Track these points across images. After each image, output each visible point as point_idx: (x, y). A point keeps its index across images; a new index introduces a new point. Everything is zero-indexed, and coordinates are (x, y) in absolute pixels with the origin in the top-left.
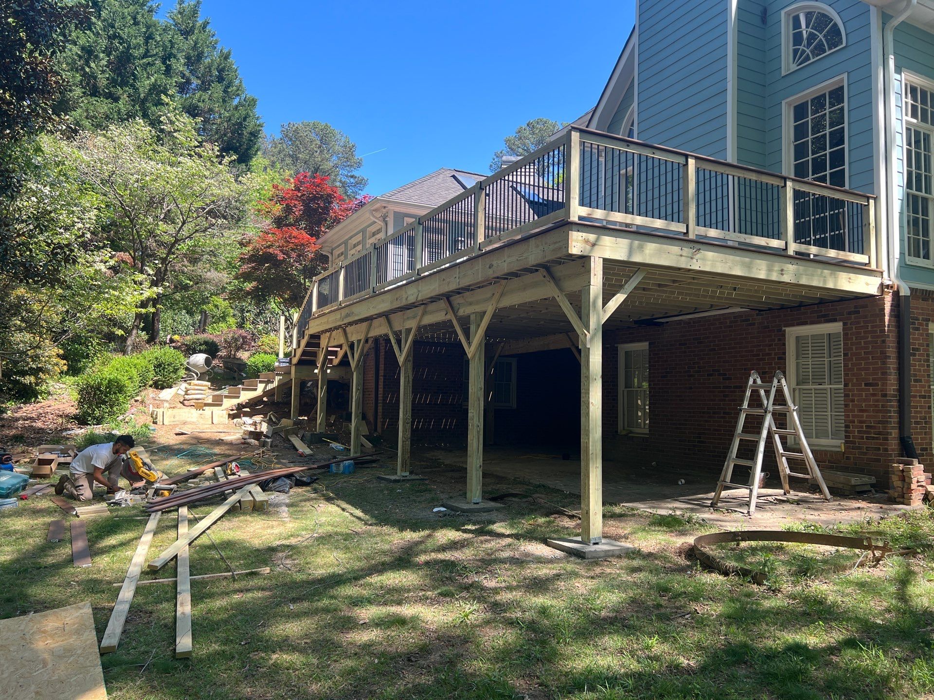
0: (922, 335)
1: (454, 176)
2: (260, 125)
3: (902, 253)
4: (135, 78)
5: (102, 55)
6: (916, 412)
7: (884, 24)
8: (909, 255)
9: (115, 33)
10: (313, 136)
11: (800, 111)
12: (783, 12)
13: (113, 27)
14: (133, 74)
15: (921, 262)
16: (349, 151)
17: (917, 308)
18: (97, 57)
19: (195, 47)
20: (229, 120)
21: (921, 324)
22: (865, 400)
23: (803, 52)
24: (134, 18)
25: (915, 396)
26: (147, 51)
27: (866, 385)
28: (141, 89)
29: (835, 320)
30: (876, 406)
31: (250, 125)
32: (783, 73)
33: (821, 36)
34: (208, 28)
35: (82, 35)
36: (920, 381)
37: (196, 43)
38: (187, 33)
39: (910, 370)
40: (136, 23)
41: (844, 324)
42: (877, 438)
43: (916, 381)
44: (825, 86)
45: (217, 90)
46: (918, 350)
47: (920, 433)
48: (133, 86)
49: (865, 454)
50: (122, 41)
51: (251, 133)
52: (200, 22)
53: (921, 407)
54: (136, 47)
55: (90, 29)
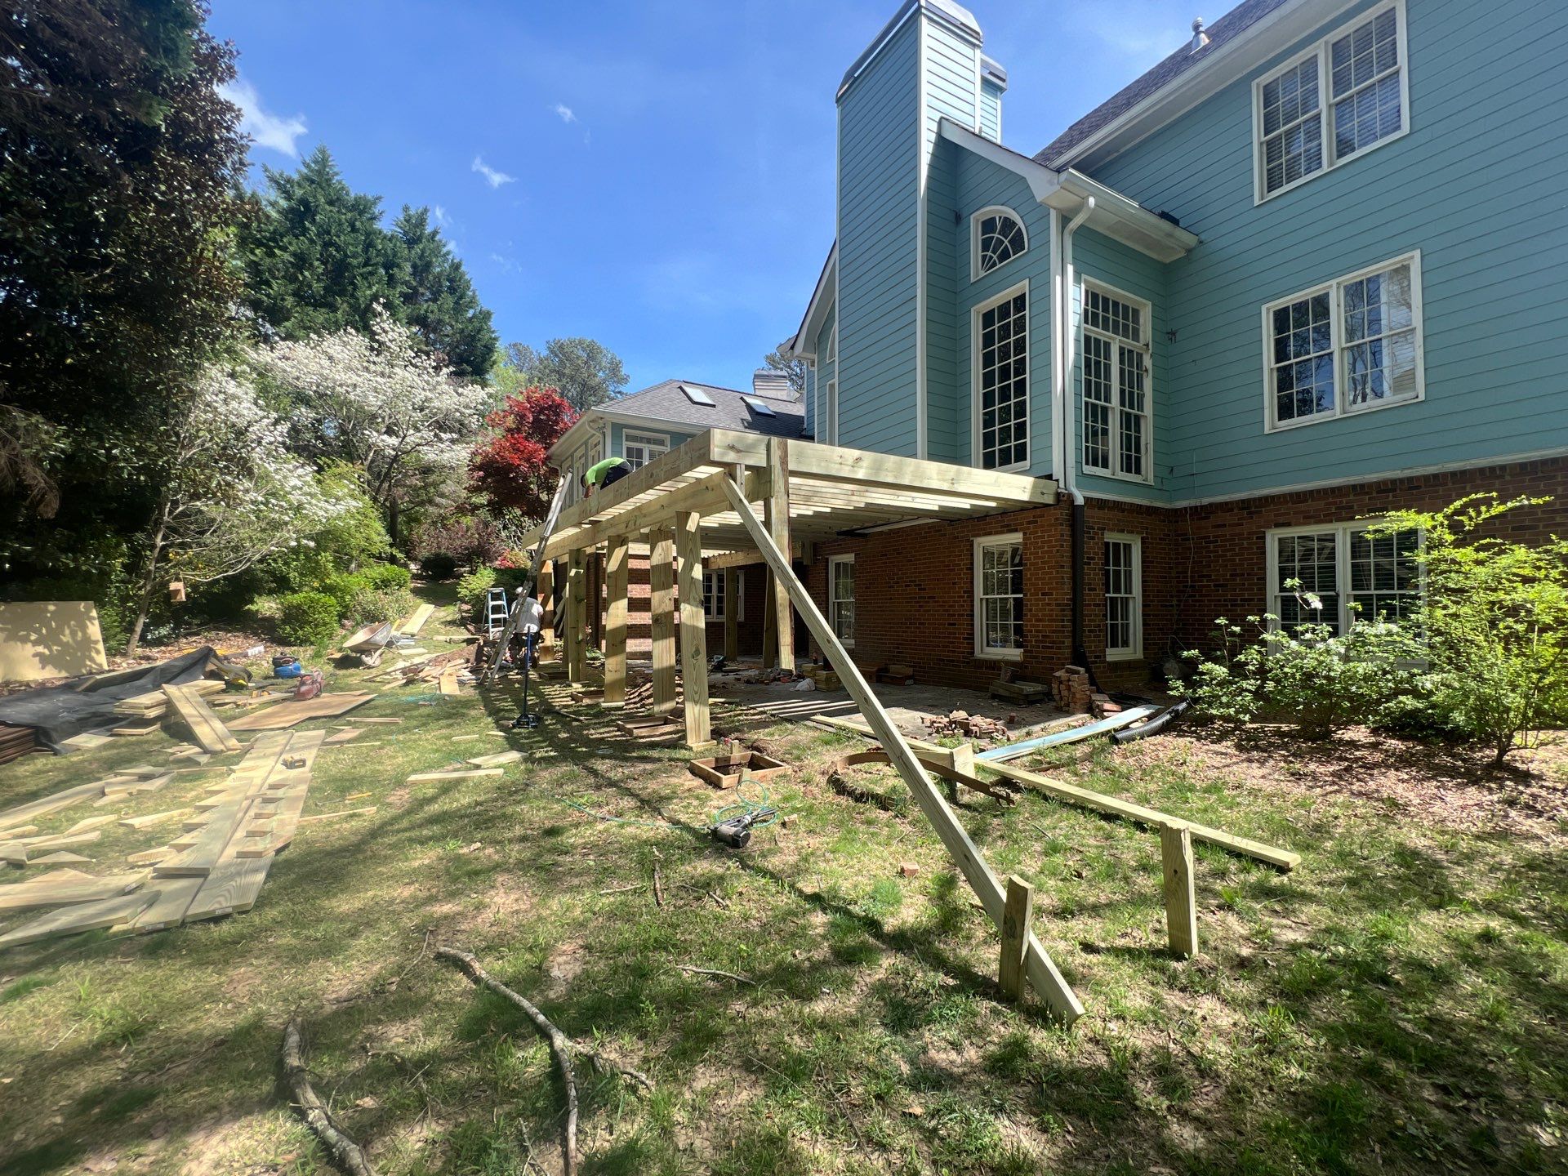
0: (1097, 544)
1: (680, 388)
2: (496, 339)
3: (1078, 463)
4: (355, 288)
5: (316, 263)
6: (1090, 621)
7: (1063, 228)
8: (1087, 463)
9: (330, 240)
10: (580, 353)
11: (988, 318)
12: (972, 217)
13: (329, 233)
14: (352, 283)
15: (1099, 471)
16: (615, 368)
17: (1093, 517)
18: (311, 265)
19: (421, 257)
20: (462, 331)
21: (1097, 533)
22: (1041, 610)
23: (991, 257)
24: (353, 226)
25: (1089, 605)
26: (369, 259)
27: (1043, 594)
28: (362, 299)
29: (1016, 530)
30: (1051, 615)
31: (485, 337)
32: (972, 280)
33: (1006, 242)
34: (437, 238)
35: (294, 241)
36: (1095, 590)
37: (423, 251)
38: (412, 242)
39: (1084, 579)
40: (354, 230)
41: (1025, 534)
42: (1052, 648)
43: (1090, 590)
44: (1008, 294)
45: (448, 301)
46: (1093, 559)
47: (1094, 641)
48: (352, 296)
49: (1041, 663)
50: (338, 249)
51: (485, 346)
52: (428, 230)
53: (1096, 615)
54: (354, 256)
55: (304, 236)
